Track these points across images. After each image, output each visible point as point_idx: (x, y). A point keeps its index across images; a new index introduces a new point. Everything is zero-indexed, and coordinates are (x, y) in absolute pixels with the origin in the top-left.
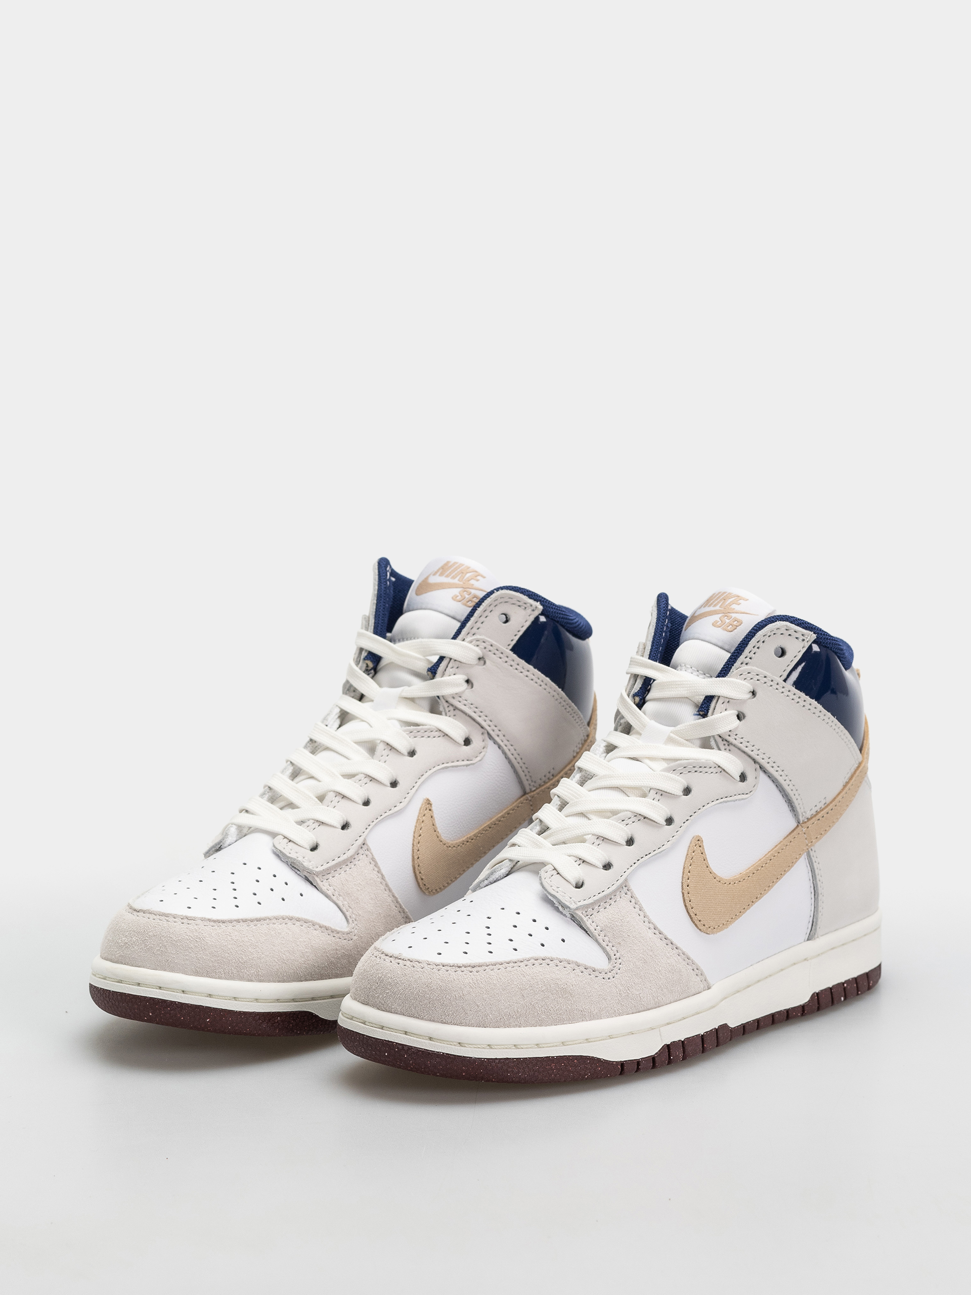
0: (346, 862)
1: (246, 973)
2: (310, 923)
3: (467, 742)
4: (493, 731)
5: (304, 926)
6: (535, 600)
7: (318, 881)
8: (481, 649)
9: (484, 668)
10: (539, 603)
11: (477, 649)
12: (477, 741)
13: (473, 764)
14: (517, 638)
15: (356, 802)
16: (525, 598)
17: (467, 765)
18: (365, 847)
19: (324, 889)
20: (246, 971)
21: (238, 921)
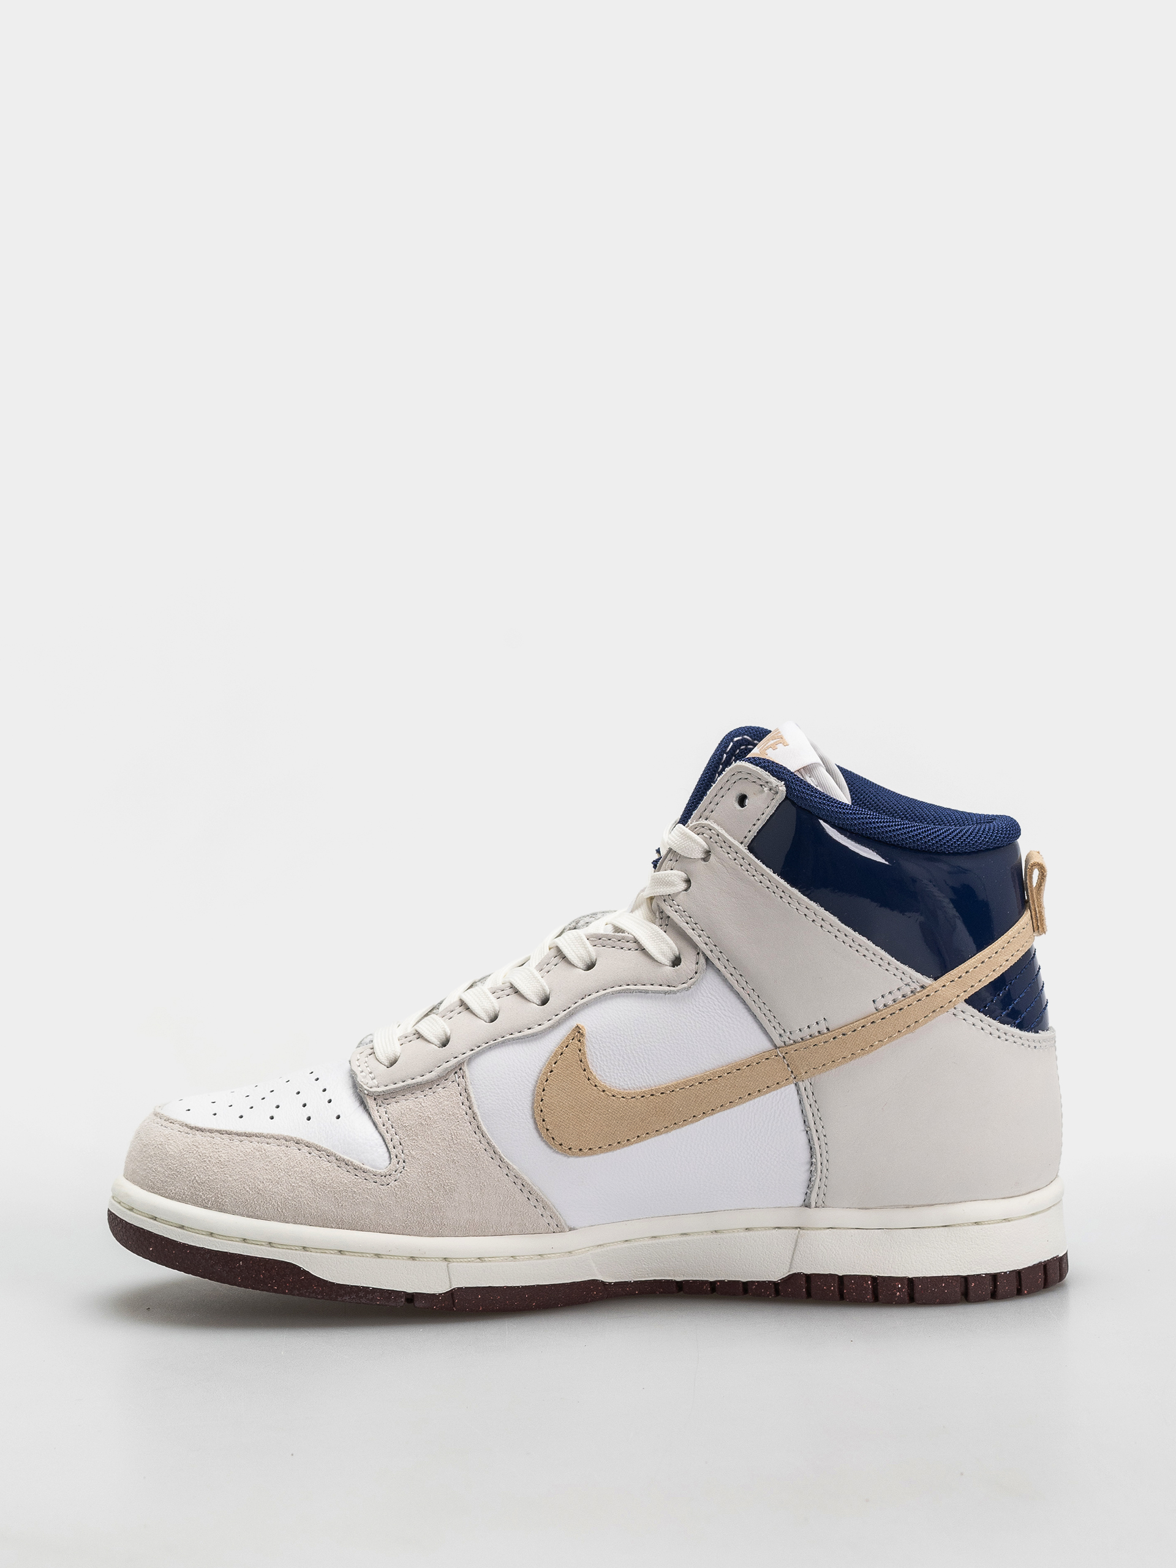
0: (420, 1086)
1: (201, 1197)
2: (323, 1152)
3: (676, 962)
4: (711, 951)
5: (313, 1154)
6: (778, 779)
7: (371, 1103)
8: (705, 839)
9: (706, 864)
10: (783, 782)
11: (699, 839)
12: (689, 963)
13: (675, 993)
14: (756, 829)
15: (474, 1014)
16: (766, 775)
17: (666, 993)
18: (460, 1073)
19: (375, 1115)
20: (201, 1194)
21: (220, 1132)
